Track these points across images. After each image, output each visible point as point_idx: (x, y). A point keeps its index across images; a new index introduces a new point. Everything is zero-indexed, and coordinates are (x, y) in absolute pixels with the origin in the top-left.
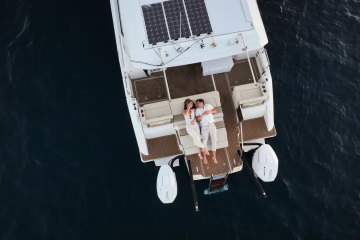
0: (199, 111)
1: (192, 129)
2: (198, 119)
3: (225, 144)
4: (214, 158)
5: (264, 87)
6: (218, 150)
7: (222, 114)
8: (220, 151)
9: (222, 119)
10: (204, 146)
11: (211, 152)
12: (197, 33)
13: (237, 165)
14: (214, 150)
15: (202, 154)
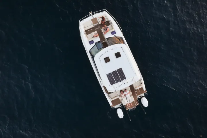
0: (125, 93)
1: (124, 99)
2: (125, 95)
3: (133, 100)
4: (131, 105)
5: (141, 82)
6: (132, 102)
7: (131, 92)
8: (133, 102)
9: (131, 94)
10: (128, 103)
11: (130, 103)
12: (122, 80)
13: (137, 104)
14: (131, 103)
15: (128, 104)
